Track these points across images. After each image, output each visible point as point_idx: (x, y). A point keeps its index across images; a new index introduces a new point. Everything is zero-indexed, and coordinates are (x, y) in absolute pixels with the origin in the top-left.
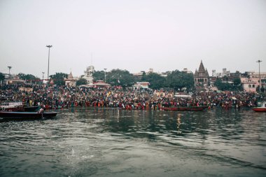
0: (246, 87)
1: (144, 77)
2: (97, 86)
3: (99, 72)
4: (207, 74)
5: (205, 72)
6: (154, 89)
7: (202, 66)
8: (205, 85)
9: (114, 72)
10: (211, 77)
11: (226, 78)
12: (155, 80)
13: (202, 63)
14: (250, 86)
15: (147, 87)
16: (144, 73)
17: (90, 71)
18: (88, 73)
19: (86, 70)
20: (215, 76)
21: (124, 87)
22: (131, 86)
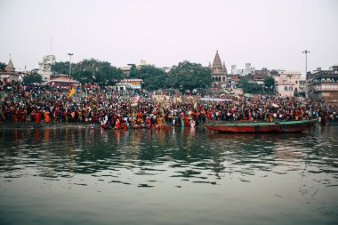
0: (281, 89)
1: (134, 73)
2: (56, 83)
3: (62, 63)
4: (225, 71)
5: (223, 69)
6: (151, 89)
7: (217, 57)
8: (223, 86)
9: (86, 63)
10: (230, 76)
11: (250, 76)
12: (151, 77)
13: (217, 55)
14: (286, 89)
15: (139, 87)
16: (134, 66)
17: (49, 62)
18: (45, 64)
19: (41, 61)
20: (235, 73)
21: (102, 86)
22: (113, 84)
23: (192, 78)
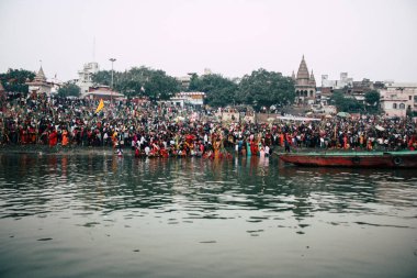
0: (388, 106)
1: (195, 84)
3: (106, 72)
4: (313, 82)
5: (310, 80)
6: (216, 105)
7: (303, 66)
8: (310, 102)
9: (134, 71)
10: (320, 89)
11: (346, 90)
12: (216, 90)
13: (303, 61)
14: (395, 106)
15: (201, 102)
16: (195, 75)
20: (326, 86)
21: (153, 100)
22: (167, 98)
23: (269, 91)
